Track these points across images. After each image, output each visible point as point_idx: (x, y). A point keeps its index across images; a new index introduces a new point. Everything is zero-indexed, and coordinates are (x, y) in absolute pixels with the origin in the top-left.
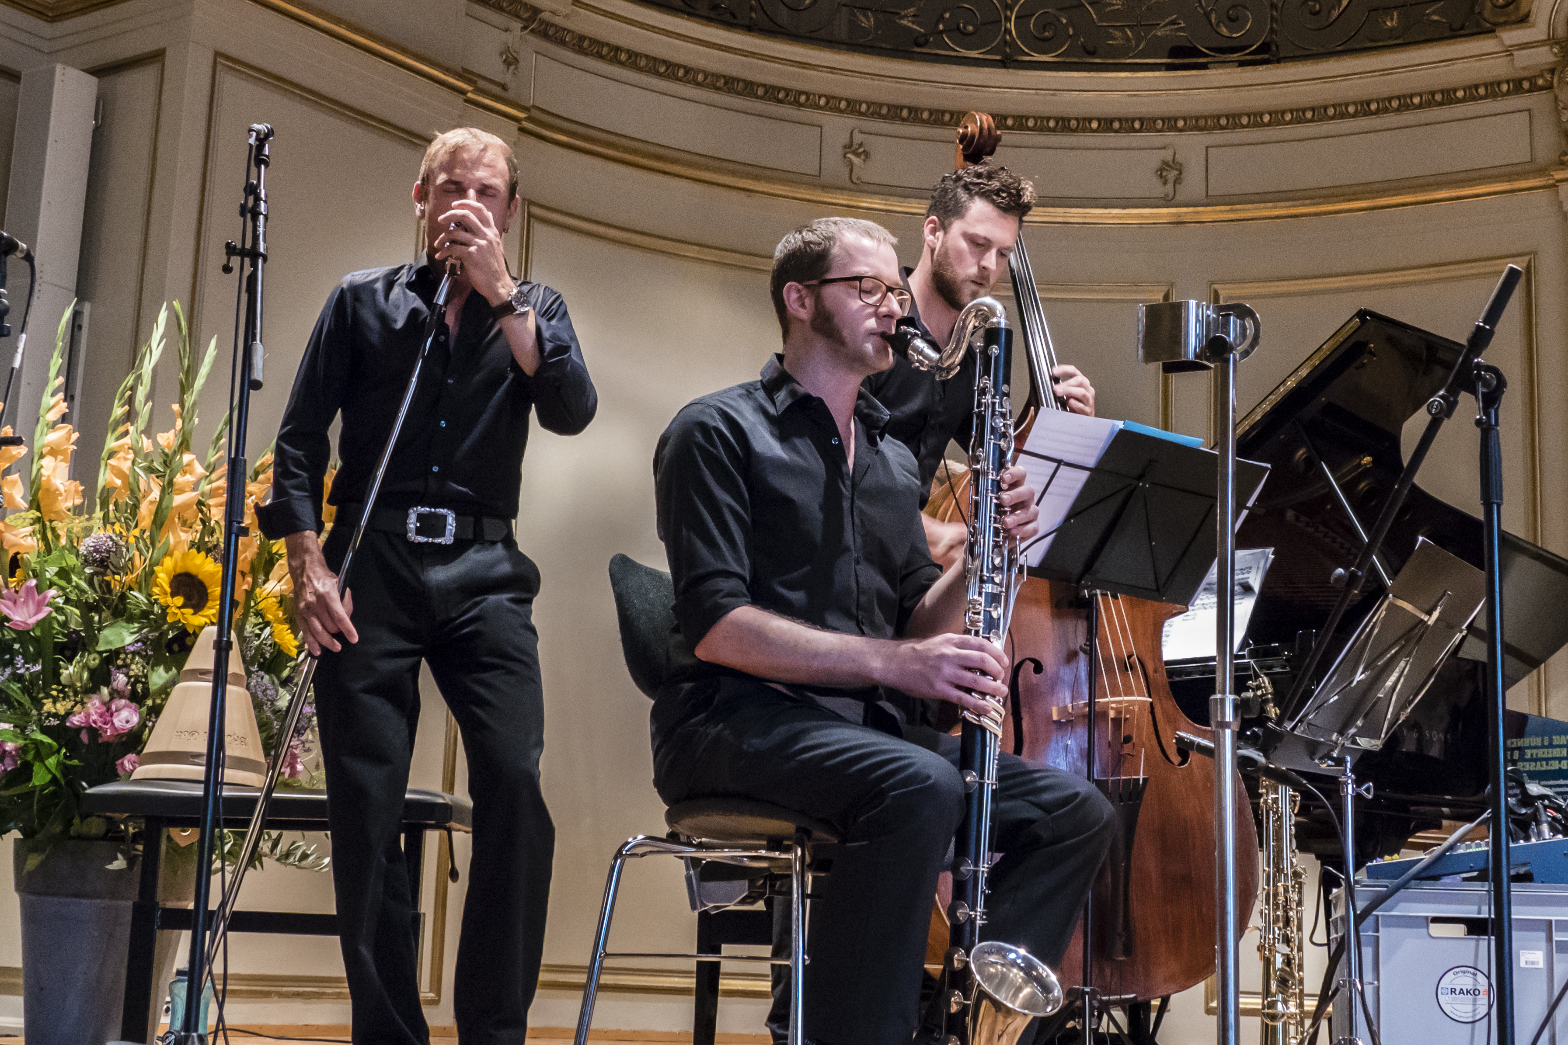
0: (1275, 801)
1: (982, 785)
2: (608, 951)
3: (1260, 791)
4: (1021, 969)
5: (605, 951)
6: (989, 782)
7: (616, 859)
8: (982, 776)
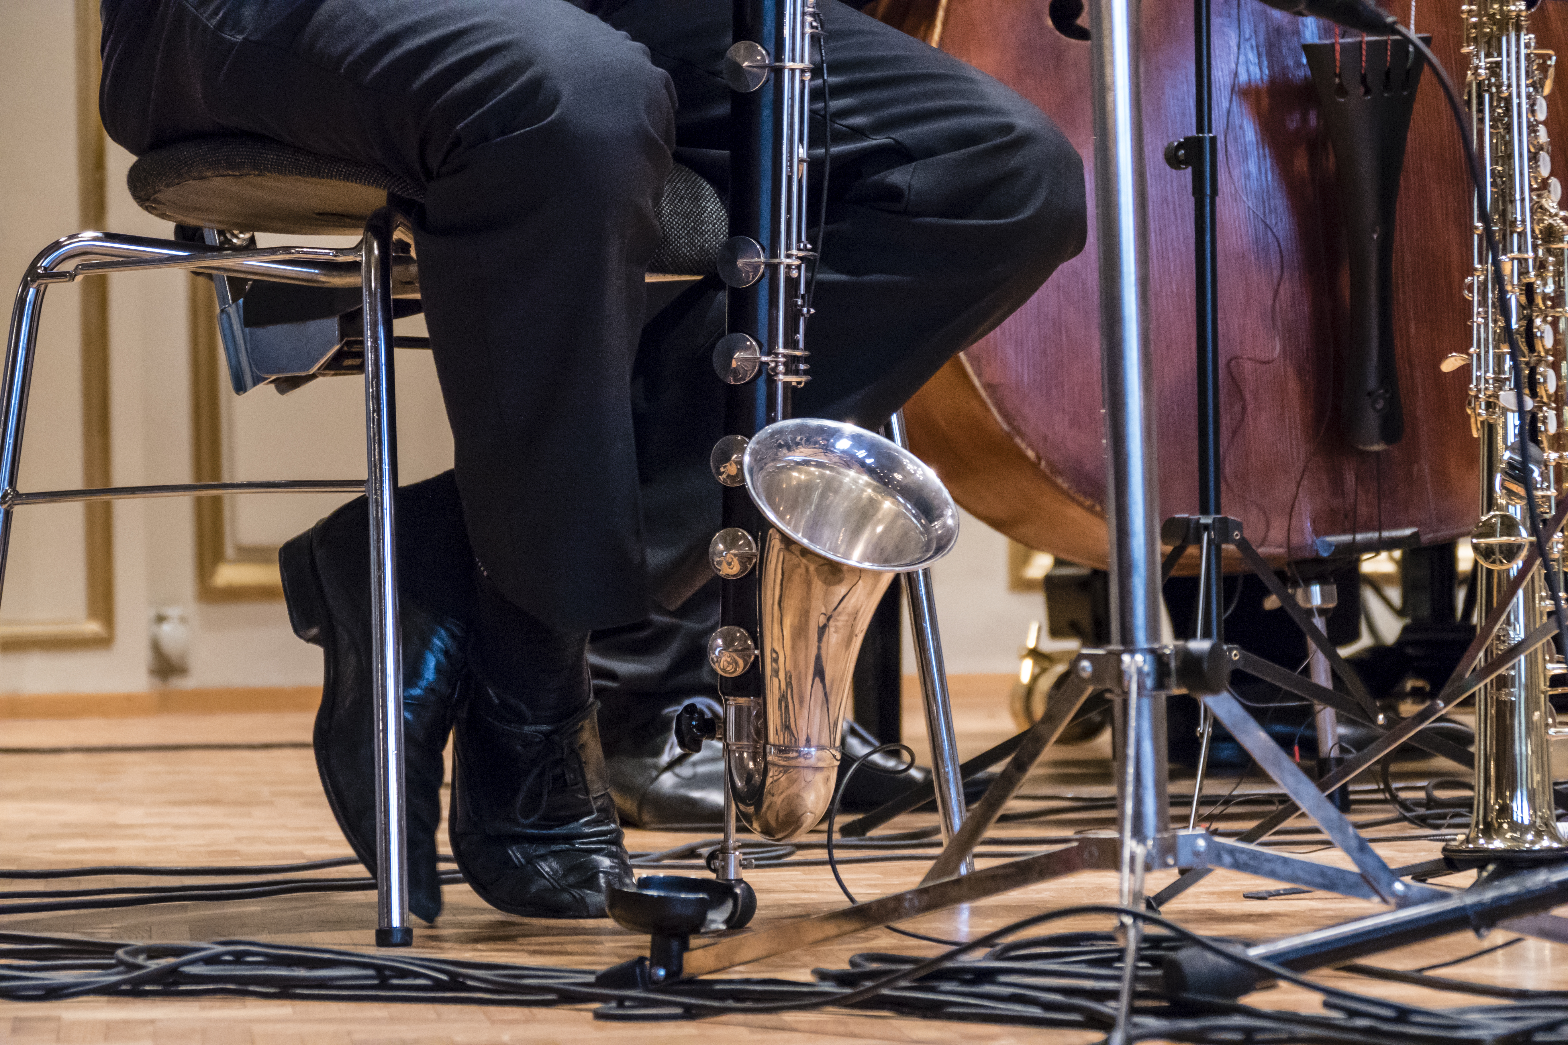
0: (1495, 69)
1: (778, 72)
2: (22, 488)
3: (1465, 50)
4: (870, 471)
5: (14, 490)
6: (798, 65)
7: (26, 286)
8: (778, 54)
